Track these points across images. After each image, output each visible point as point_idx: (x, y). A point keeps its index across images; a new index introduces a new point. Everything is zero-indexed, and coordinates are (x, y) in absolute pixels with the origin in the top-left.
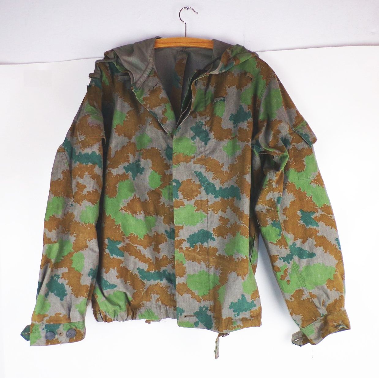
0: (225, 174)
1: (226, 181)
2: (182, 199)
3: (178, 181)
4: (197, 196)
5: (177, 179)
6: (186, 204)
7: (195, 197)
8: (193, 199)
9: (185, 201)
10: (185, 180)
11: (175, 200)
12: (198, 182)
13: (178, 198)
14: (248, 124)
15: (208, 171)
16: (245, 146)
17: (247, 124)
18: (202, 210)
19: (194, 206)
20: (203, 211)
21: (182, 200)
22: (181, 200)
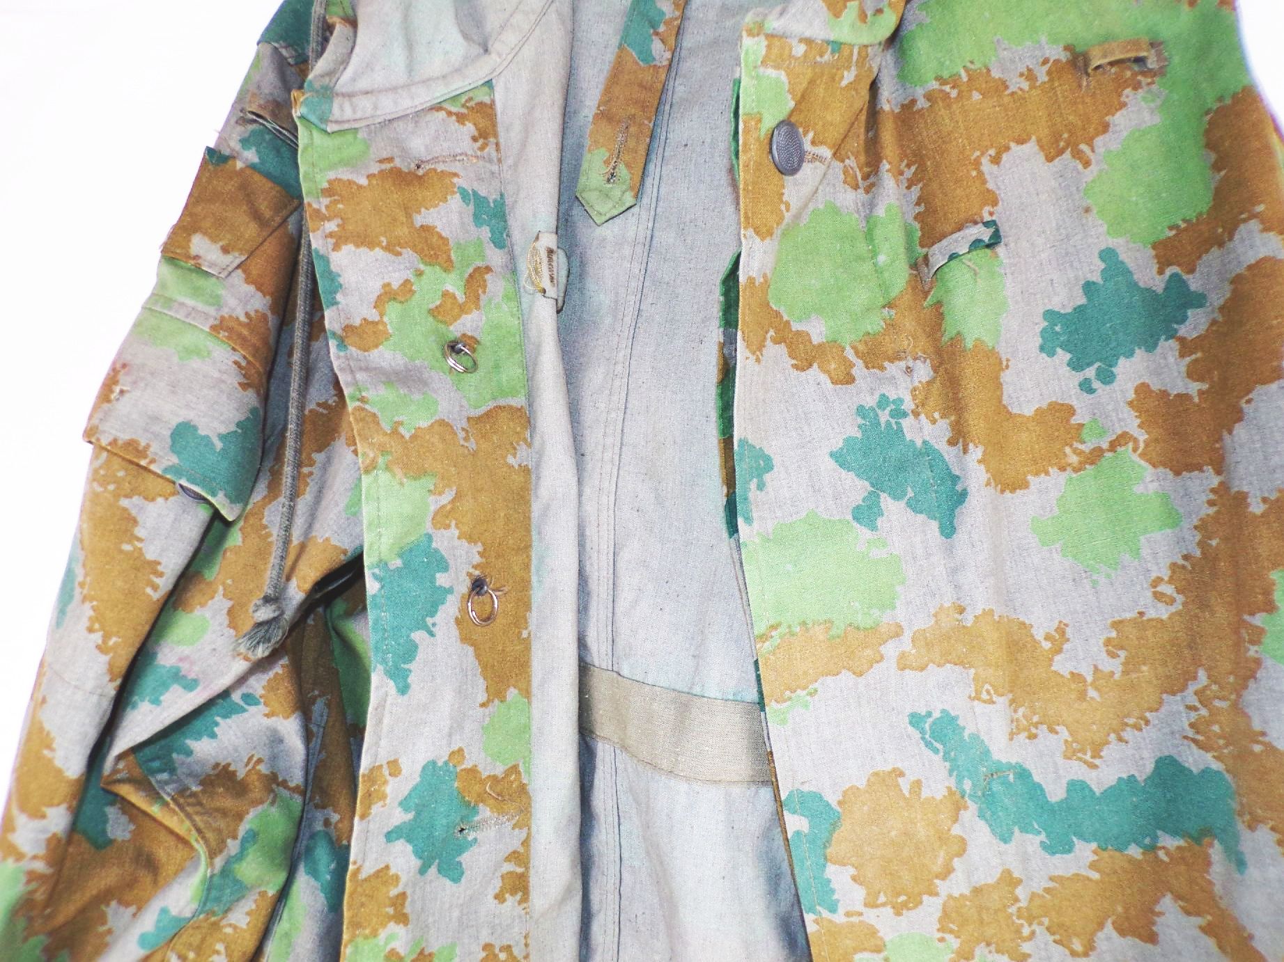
0: (1092, 693)
1: (1113, 736)
2: (860, 908)
3: (818, 797)
4: (947, 872)
5: (806, 788)
6: (887, 939)
7: (937, 881)
8: (925, 898)
9: (883, 920)
10: (862, 784)
11: (816, 922)
12: (937, 782)
13: (833, 909)
14: (1188, 360)
15: (985, 696)
16: (1212, 496)
17: (1182, 355)
18: (988, 944)
19: (942, 940)
20: (993, 948)
21: (861, 914)
22: (855, 919)
